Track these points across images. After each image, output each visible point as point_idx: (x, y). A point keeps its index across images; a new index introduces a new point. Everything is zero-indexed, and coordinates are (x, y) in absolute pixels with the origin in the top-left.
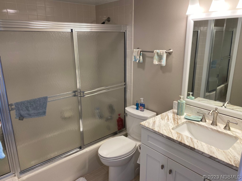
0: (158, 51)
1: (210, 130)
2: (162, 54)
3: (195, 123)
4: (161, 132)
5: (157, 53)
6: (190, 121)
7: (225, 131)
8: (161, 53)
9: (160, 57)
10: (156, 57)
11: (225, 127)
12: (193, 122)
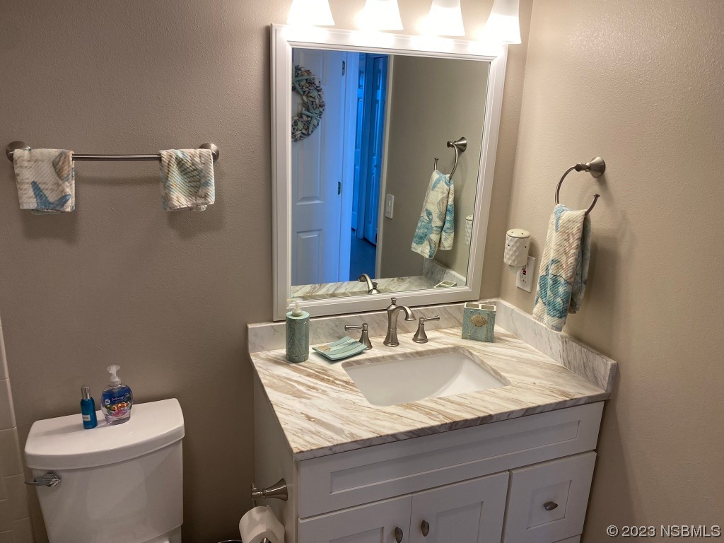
0: (179, 153)
1: (401, 359)
2: (201, 166)
3: (361, 360)
4: (365, 435)
5: (180, 163)
6: (348, 363)
7: (420, 347)
8: (197, 159)
9: (195, 179)
10: (176, 178)
11: (416, 336)
12: (354, 362)
